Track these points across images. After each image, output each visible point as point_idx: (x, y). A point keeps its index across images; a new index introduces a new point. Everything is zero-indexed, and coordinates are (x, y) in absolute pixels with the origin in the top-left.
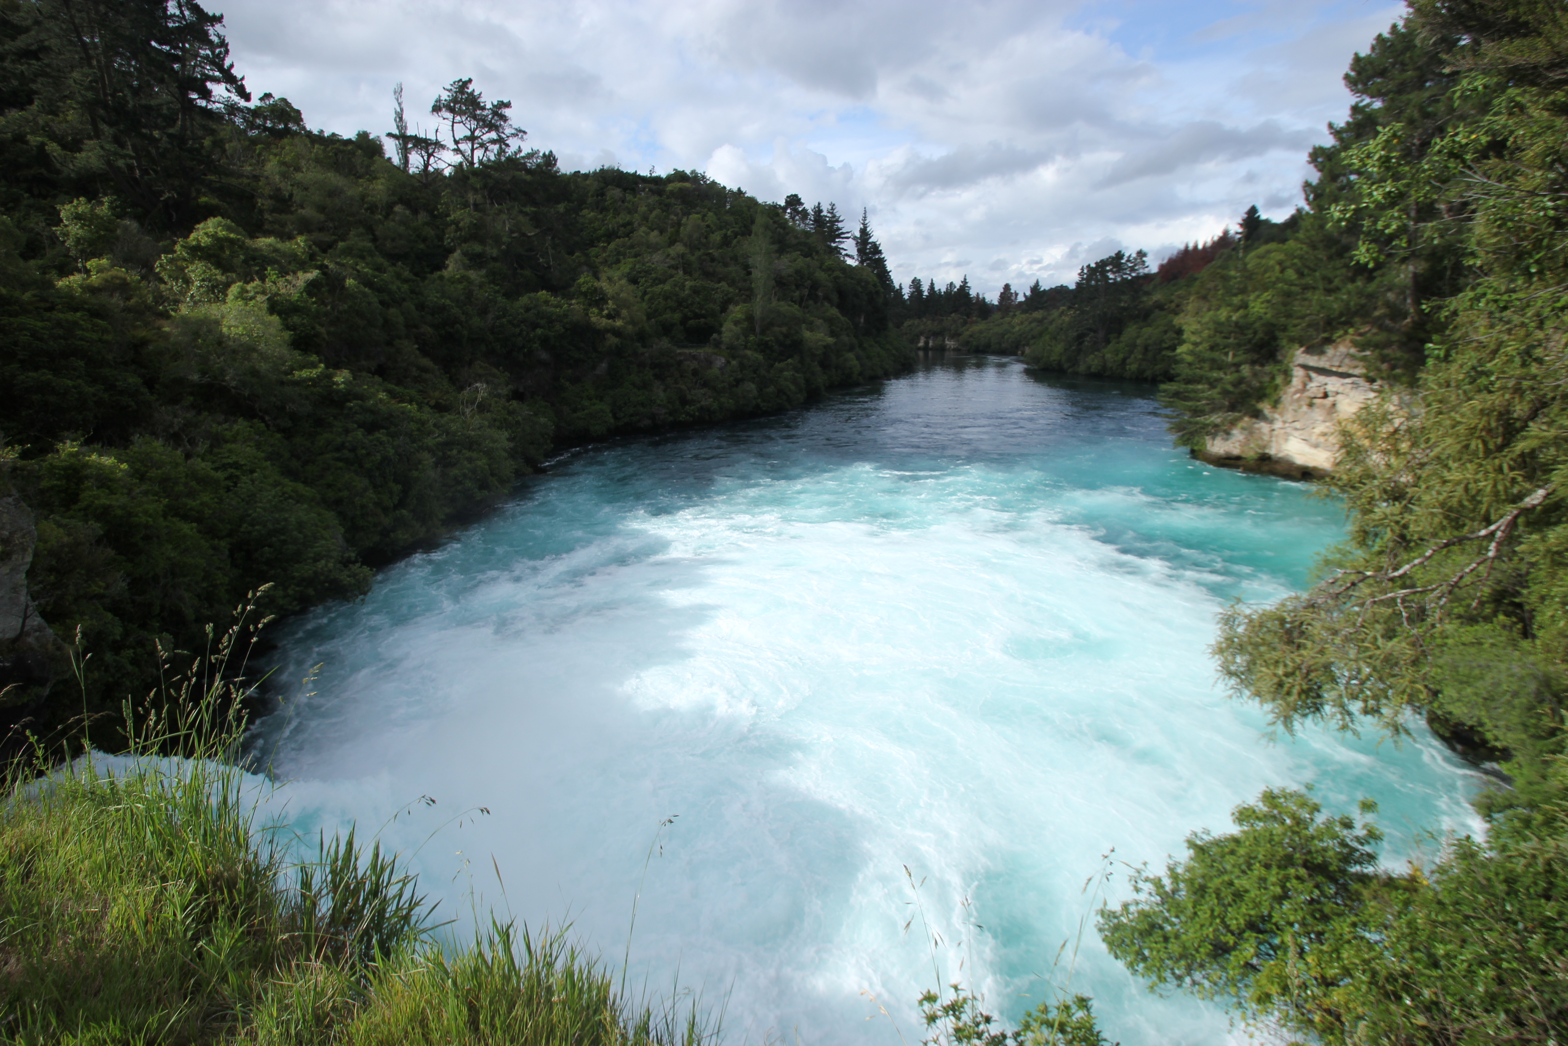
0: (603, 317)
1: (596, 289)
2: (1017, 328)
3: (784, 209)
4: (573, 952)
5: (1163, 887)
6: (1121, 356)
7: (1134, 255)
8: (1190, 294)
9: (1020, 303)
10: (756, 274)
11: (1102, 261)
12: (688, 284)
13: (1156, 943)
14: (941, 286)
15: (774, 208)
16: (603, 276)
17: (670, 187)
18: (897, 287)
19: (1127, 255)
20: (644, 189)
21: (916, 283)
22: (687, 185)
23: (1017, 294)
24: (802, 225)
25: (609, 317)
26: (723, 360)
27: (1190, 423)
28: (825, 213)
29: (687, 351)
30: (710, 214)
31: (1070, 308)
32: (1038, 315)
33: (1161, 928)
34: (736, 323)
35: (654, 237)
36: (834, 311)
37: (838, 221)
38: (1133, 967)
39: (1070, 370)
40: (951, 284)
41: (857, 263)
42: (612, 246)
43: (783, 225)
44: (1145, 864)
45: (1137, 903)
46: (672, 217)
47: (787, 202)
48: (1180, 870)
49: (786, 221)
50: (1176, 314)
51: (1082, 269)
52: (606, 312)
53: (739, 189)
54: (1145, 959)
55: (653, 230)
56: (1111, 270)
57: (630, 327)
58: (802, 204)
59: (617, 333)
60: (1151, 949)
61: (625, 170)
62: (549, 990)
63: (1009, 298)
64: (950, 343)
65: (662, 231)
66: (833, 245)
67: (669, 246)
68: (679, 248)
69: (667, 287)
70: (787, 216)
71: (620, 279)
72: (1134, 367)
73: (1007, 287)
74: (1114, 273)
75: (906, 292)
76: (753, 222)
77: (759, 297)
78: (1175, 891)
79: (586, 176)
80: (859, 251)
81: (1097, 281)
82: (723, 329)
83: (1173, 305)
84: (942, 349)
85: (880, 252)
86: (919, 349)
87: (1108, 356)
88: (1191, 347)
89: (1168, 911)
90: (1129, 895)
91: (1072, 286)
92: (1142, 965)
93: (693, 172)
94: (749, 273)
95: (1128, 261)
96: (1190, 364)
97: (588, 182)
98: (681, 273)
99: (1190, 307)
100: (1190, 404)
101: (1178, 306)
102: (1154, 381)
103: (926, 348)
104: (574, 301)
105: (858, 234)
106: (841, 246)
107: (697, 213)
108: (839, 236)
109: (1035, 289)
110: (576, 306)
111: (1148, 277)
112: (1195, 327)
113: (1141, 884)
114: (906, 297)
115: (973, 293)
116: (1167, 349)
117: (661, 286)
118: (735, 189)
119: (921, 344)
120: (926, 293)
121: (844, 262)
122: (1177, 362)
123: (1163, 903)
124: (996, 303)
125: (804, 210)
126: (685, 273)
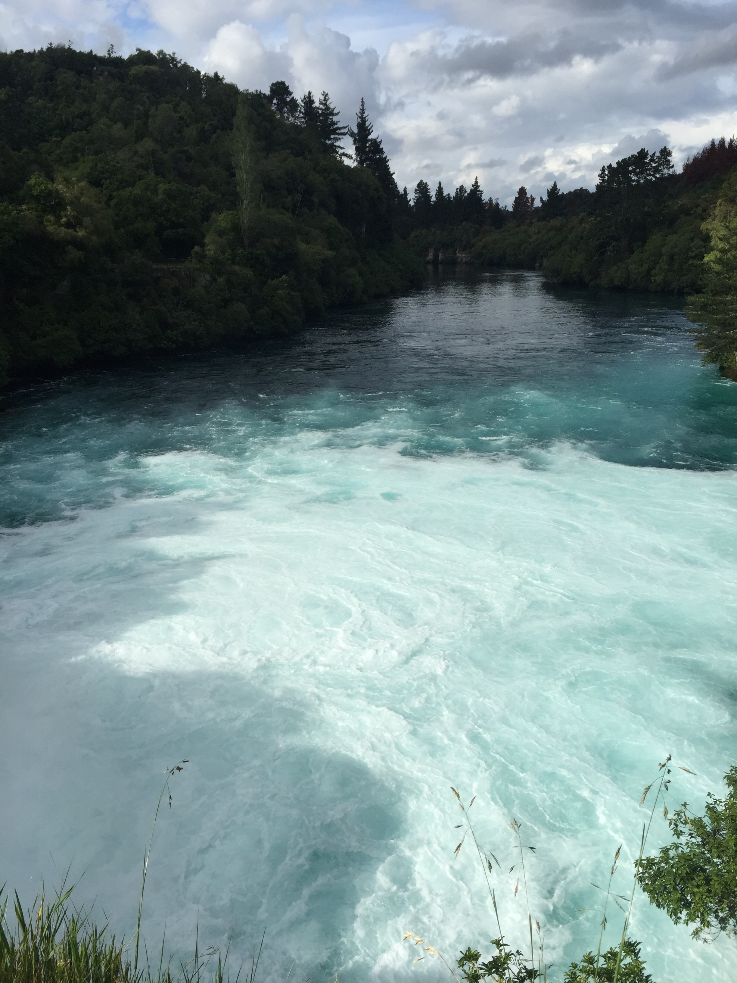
0: (61, 225)
1: (50, 191)
2: (534, 238)
3: (269, 99)
4: (75, 923)
5: (704, 827)
6: (646, 266)
7: (658, 154)
8: (717, 198)
9: (537, 208)
10: (242, 175)
11: (624, 160)
12: (162, 187)
13: (698, 886)
14: (450, 191)
15: (258, 97)
16: (59, 178)
17: (134, 70)
18: (402, 191)
19: (650, 153)
20: (102, 74)
21: (422, 188)
22: (154, 68)
23: (533, 199)
24: (291, 119)
25: (68, 225)
26: (208, 277)
27: (719, 338)
28: (317, 104)
29: (164, 266)
30: (183, 104)
31: (590, 214)
32: (556, 222)
33: (704, 870)
34: (221, 233)
35: (117, 129)
36: (332, 220)
37: (332, 114)
38: (676, 915)
39: (592, 283)
40: (462, 187)
41: (356, 164)
42: (67, 141)
43: (270, 117)
44: (685, 805)
45: (677, 847)
46: (138, 106)
47: (272, 90)
48: (720, 808)
49: (273, 113)
50: (703, 219)
51: (603, 170)
52: (64, 220)
53: (216, 74)
54: (687, 905)
55: (115, 123)
56: (634, 171)
57: (94, 238)
58: (290, 93)
59: (79, 244)
60: (694, 894)
61: (77, 48)
62: (50, 964)
63: (525, 204)
64: (461, 256)
65: (126, 125)
66: (328, 142)
67: (136, 142)
68: (148, 144)
69: (137, 191)
70: (274, 108)
71: (79, 181)
72: (659, 278)
73: (522, 191)
74: (636, 174)
75: (412, 197)
76: (234, 114)
77: (245, 203)
78: (716, 831)
79: (31, 56)
80: (357, 149)
81: (619, 183)
82: (206, 241)
83: (700, 210)
84: (453, 262)
85: (381, 151)
86: (428, 262)
87: (632, 267)
88: (719, 255)
89: (710, 851)
90: (669, 839)
91: (592, 189)
92: (685, 912)
93: (161, 52)
94: (233, 175)
95: (652, 160)
96: (718, 274)
97: (34, 63)
98: (152, 174)
99: (717, 212)
100: (719, 317)
101: (704, 210)
102: (681, 293)
103: (435, 262)
104: (24, 207)
105: (356, 130)
106: (337, 144)
107: (167, 103)
108: (334, 132)
109: (553, 192)
110: (27, 213)
111: (673, 177)
112: (723, 232)
113: (681, 827)
114: (412, 203)
115: (485, 198)
116: (694, 258)
117: (129, 189)
118: (211, 74)
119: (430, 257)
120: (434, 199)
121: (341, 162)
122: (704, 271)
123: (704, 845)
124: (510, 209)
125: (293, 101)
126: (157, 174)
